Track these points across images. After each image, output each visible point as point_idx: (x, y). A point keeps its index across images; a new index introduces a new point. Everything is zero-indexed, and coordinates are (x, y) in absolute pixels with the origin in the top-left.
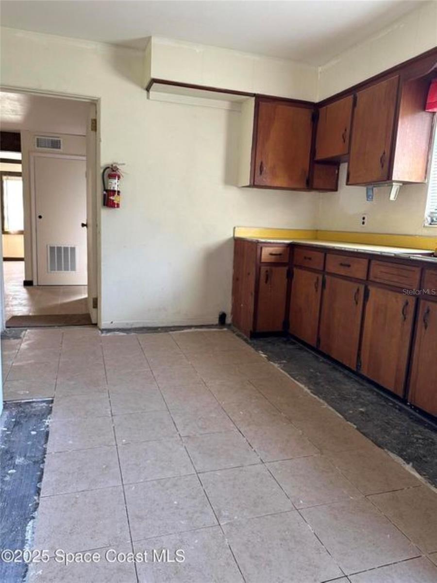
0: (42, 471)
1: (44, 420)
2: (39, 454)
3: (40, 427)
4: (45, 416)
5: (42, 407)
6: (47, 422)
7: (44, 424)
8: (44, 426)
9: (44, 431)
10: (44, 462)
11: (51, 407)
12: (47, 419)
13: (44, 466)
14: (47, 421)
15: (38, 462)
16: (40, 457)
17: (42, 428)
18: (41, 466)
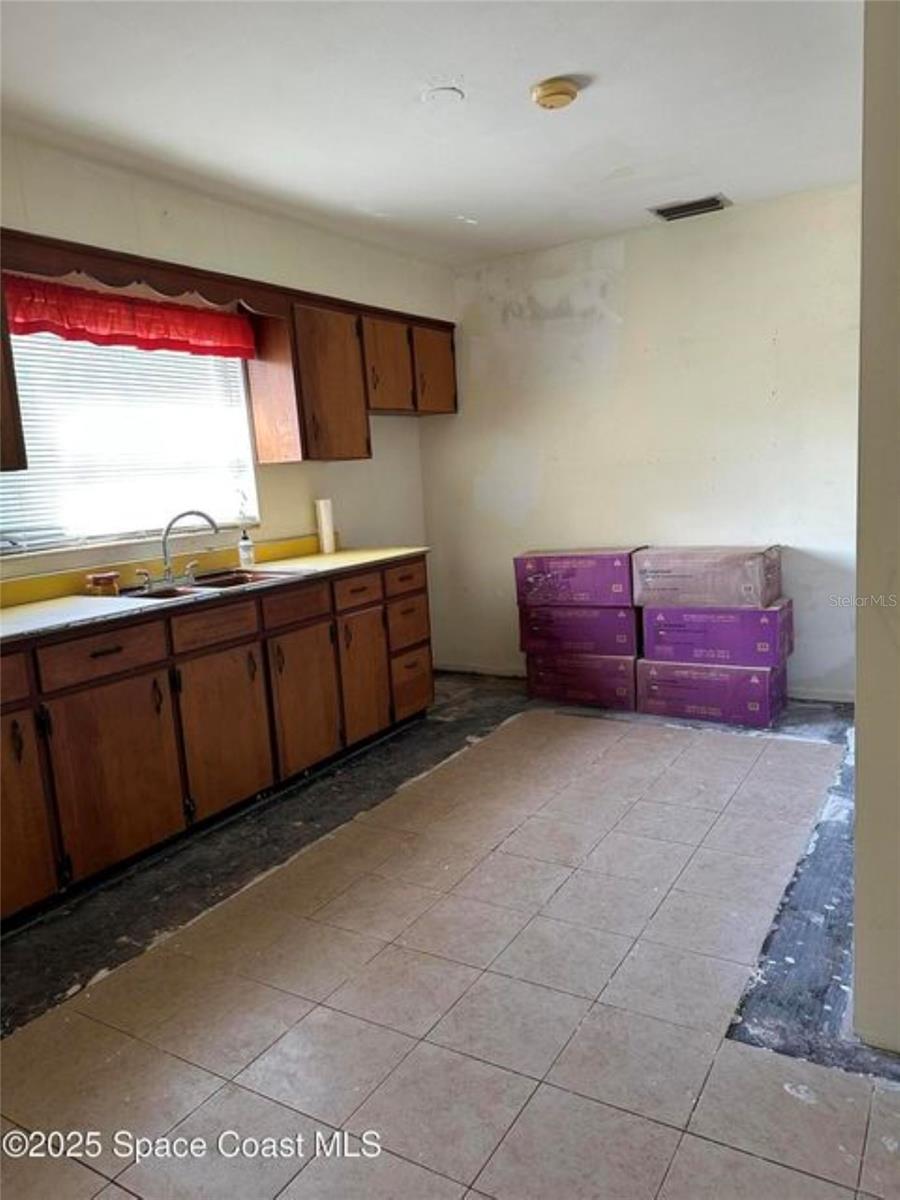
0: (787, 893)
1: (764, 982)
2: (787, 918)
3: (775, 970)
4: (760, 992)
5: (760, 1024)
6: (758, 976)
7: (766, 972)
8: (769, 967)
9: (772, 959)
10: (783, 904)
11: (739, 1012)
12: (759, 983)
13: (783, 898)
14: (759, 978)
15: (792, 908)
16: (786, 913)
17: (772, 965)
18: (787, 900)
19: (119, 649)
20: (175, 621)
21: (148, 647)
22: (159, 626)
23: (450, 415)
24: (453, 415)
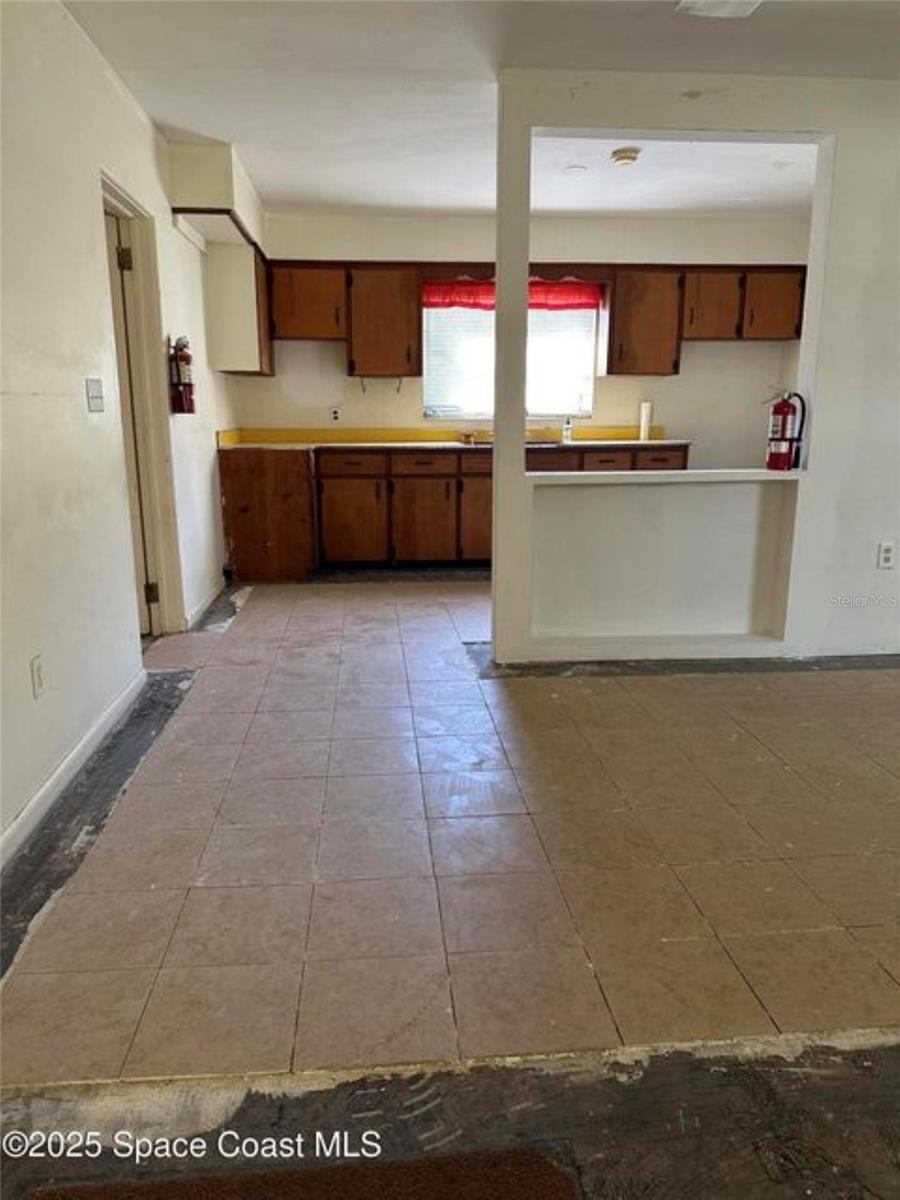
19: (430, 463)
20: (464, 456)
21: (448, 466)
22: (454, 457)
23: (791, 342)
24: (797, 341)
